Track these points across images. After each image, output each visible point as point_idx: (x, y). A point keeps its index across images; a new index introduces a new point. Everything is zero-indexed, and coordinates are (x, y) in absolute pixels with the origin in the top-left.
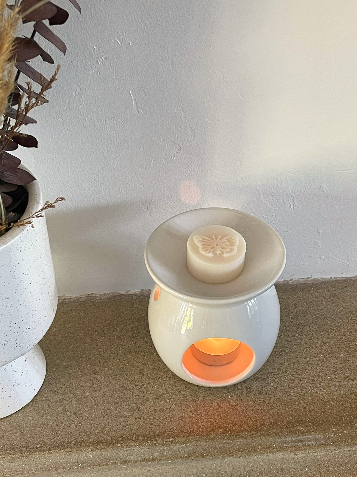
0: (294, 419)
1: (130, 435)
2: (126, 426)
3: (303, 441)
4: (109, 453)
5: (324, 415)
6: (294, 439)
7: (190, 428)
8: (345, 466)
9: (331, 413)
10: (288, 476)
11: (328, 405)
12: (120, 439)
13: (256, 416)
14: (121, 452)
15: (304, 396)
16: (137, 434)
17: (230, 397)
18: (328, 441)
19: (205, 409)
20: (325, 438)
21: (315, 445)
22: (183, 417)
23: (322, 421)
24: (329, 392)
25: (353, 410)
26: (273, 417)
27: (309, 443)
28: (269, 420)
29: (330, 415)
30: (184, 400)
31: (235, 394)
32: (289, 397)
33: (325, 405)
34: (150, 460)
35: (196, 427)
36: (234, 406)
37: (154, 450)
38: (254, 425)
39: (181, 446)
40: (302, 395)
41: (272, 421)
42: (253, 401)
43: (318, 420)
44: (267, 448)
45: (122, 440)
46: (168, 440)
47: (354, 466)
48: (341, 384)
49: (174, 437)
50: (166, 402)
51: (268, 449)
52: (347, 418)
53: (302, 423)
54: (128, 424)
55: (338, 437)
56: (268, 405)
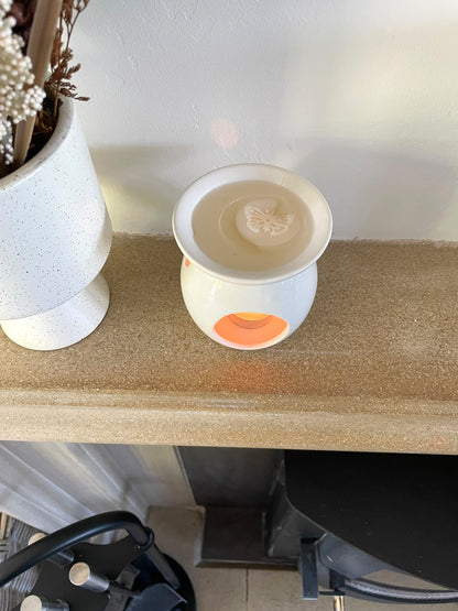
0: (222, 382)
1: (59, 380)
2: (58, 370)
3: (227, 404)
4: (38, 394)
5: (252, 382)
6: (218, 401)
7: (119, 381)
10: (212, 430)
11: (259, 372)
12: (49, 383)
16: (66, 380)
17: (166, 352)
18: (252, 407)
20: (249, 404)
21: (238, 409)
23: (248, 388)
25: (281, 380)
26: (201, 378)
27: (233, 406)
29: (257, 383)
31: (171, 351)
33: (256, 371)
34: (78, 404)
35: (124, 380)
36: (168, 362)
37: (82, 396)
38: (181, 384)
39: (108, 395)
41: (200, 382)
42: (187, 359)
44: (191, 406)
45: (50, 385)
46: (95, 389)
47: (276, 429)
49: (101, 387)
51: (193, 407)
52: (274, 388)
53: (228, 389)
54: (61, 369)
55: (262, 405)
56: (200, 365)
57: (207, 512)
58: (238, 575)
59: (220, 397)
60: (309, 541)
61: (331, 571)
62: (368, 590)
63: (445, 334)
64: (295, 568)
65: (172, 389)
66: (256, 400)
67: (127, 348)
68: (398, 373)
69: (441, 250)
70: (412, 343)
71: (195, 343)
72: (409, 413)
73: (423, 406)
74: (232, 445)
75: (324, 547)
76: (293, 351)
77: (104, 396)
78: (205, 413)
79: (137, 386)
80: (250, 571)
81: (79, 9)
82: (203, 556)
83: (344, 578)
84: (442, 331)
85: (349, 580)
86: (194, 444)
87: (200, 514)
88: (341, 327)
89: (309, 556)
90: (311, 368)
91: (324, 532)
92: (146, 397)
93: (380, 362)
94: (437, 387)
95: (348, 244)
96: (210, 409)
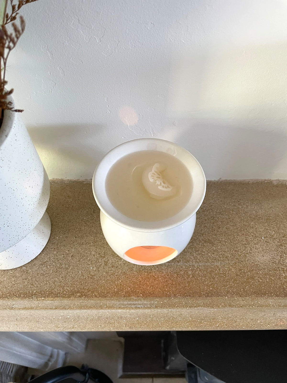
0: (131, 290)
1: (16, 292)
2: (15, 285)
3: (135, 304)
5: (152, 288)
6: (129, 303)
7: (58, 291)
8: (164, 318)
9: (157, 288)
10: (125, 321)
11: (157, 281)
12: (8, 295)
13: (106, 285)
14: (10, 302)
15: (142, 271)
16: (20, 292)
17: (91, 268)
18: (153, 306)
19: (72, 276)
20: (150, 304)
21: (143, 307)
22: (55, 281)
23: (150, 293)
24: (160, 270)
25: (173, 286)
26: (117, 287)
27: (139, 306)
28: (113, 289)
29: (156, 289)
30: (59, 268)
31: (95, 266)
32: (131, 272)
33: (155, 280)
34: (29, 309)
35: (62, 290)
36: (92, 275)
37: (32, 303)
38: (102, 292)
39: (51, 302)
40: (141, 271)
41: (116, 290)
42: (106, 272)
43: (147, 293)
44: (110, 307)
45: (9, 296)
46: (41, 298)
47: (170, 319)
48: (169, 264)
49: (45, 296)
50: (47, 268)
52: (168, 292)
53: (136, 294)
54: (17, 283)
55: (160, 304)
56: (116, 277)
57: (126, 341)
59: (130, 300)
63: (283, 247)
64: (183, 376)
66: (156, 301)
68: (253, 278)
69: (277, 186)
70: (261, 255)
71: (112, 260)
72: (261, 306)
73: (271, 301)
76: (181, 264)
78: (120, 311)
79: (71, 294)
80: (154, 379)
81: (10, 48)
82: (124, 371)
84: (281, 245)
87: (120, 342)
88: (213, 244)
90: (193, 277)
92: (78, 302)
93: (240, 270)
94: (280, 287)
95: (214, 183)
96: (123, 308)
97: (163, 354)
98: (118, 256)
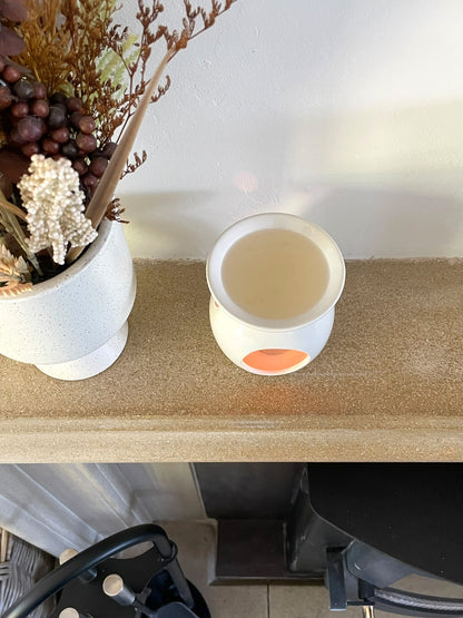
0: (250, 406)
1: (103, 409)
2: (101, 400)
3: (255, 425)
5: (277, 404)
6: (247, 422)
7: (156, 407)
12: (93, 412)
14: (95, 422)
16: (109, 408)
18: (278, 427)
20: (275, 425)
21: (265, 429)
23: (274, 410)
24: (287, 382)
54: (103, 398)
57: (219, 525)
58: (257, 593)
60: (335, 550)
61: (360, 580)
62: (402, 601)
63: (454, 353)
64: (321, 583)
65: (205, 414)
66: (282, 421)
67: (160, 376)
68: (409, 392)
69: (454, 267)
70: (424, 363)
71: (223, 370)
72: (420, 427)
73: (432, 421)
74: (261, 460)
75: (351, 556)
76: (315, 374)
77: (144, 421)
78: (234, 433)
79: (174, 411)
80: (270, 587)
82: (217, 574)
83: (373, 588)
84: (452, 350)
85: (378, 589)
86: (225, 461)
87: (211, 526)
88: (358, 349)
89: (336, 566)
90: (330, 390)
91: (351, 540)
92: (182, 421)
93: (394, 382)
94: (444, 404)
95: (364, 264)
96: (240, 430)
97: (286, 545)
98: (232, 363)
